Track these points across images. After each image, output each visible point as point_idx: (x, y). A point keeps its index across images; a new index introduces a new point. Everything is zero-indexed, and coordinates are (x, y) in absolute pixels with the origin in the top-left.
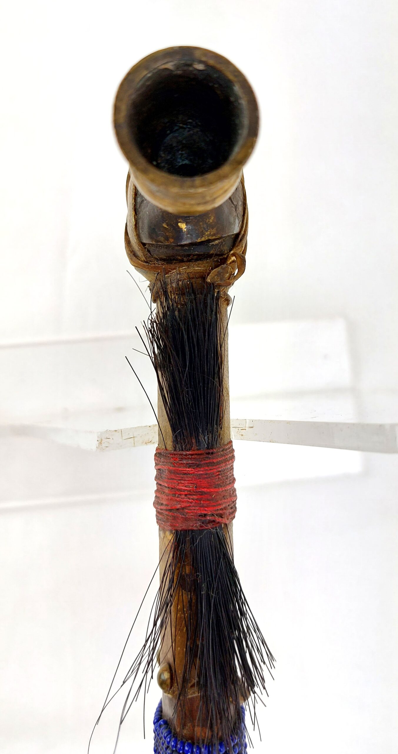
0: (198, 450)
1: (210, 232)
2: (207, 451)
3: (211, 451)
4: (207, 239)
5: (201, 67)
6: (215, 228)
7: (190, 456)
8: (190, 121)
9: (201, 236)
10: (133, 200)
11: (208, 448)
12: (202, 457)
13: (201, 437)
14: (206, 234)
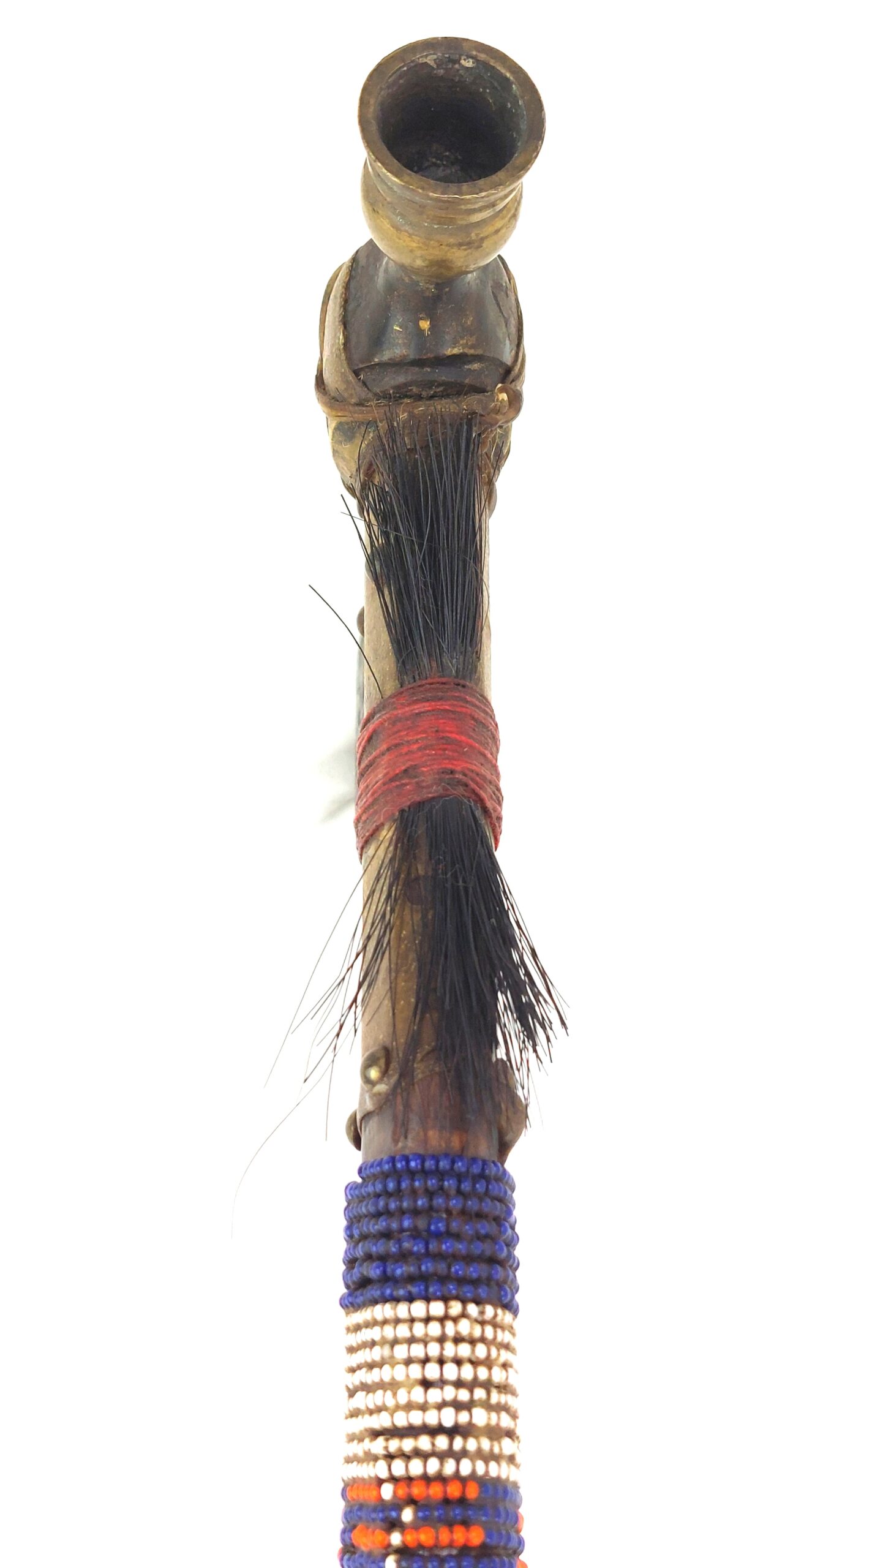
0: (440, 677)
1: (467, 341)
2: (457, 681)
3: (462, 682)
4: (461, 351)
5: (469, 64)
6: (474, 337)
7: (427, 685)
8: (447, 154)
9: (454, 346)
10: (342, 309)
11: (457, 677)
12: (447, 686)
13: (446, 659)
14: (461, 342)
